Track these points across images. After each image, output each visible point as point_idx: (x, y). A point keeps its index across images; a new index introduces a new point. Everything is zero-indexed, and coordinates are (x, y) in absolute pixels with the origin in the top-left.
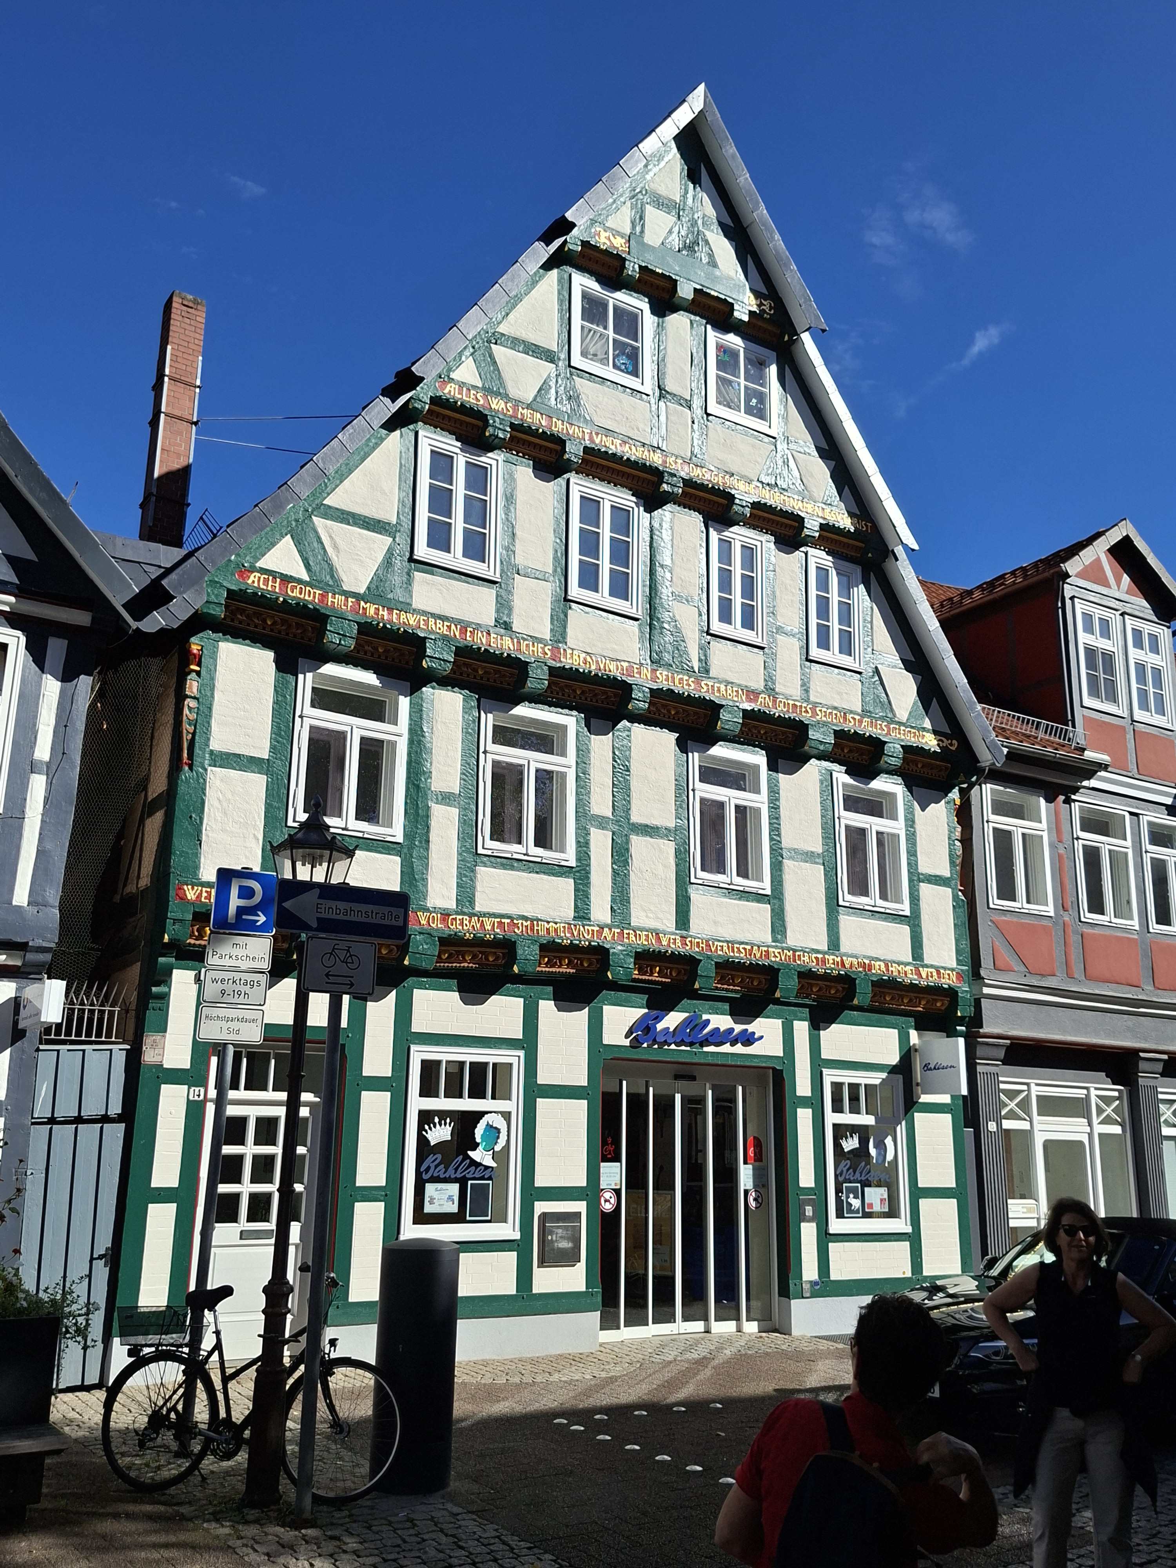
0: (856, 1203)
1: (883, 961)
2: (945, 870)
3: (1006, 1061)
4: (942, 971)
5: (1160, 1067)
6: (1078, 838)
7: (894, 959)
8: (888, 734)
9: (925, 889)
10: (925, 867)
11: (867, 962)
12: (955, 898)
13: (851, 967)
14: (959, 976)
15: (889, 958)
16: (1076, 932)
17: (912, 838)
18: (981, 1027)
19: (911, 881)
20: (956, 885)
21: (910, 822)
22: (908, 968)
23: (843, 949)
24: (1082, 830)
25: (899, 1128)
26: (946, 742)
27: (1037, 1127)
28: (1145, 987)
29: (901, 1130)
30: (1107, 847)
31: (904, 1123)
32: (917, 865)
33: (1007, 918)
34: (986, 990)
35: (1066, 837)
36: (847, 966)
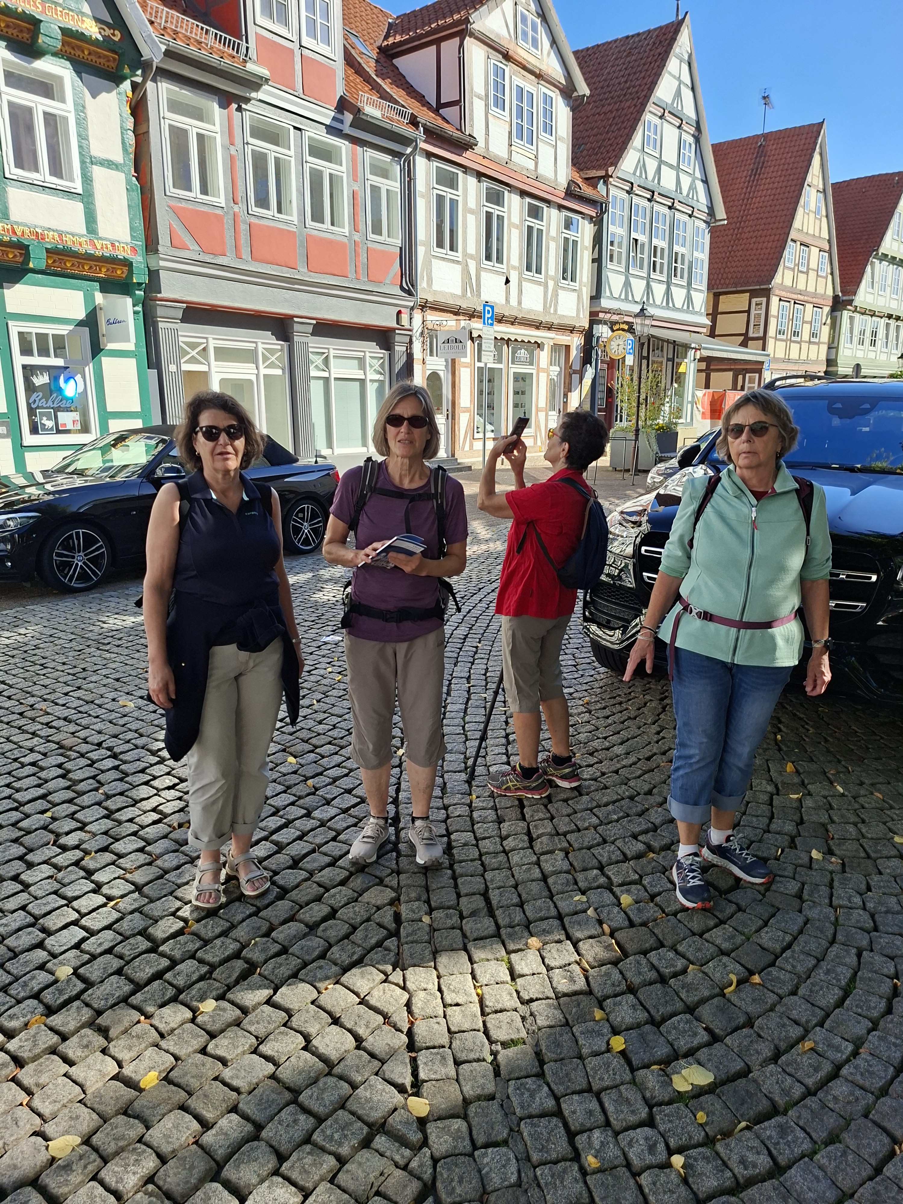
0: (50, 424)
1: (56, 231)
2: (118, 156)
3: (184, 320)
4: (117, 244)
5: (310, 329)
6: (248, 143)
7: (69, 230)
8: (44, 12)
9: (97, 172)
10: (97, 150)
11: (39, 231)
12: (128, 182)
13: (23, 235)
14: (134, 249)
15: (63, 229)
16: (245, 222)
17: (82, 123)
18: (160, 292)
19: (83, 162)
20: (130, 171)
21: (80, 108)
22: (83, 240)
23: (13, 218)
24: (252, 136)
25: (87, 369)
26: (108, 32)
27: (214, 370)
28: (301, 270)
29: (89, 370)
30: (273, 154)
31: (91, 365)
32: (89, 149)
33: (183, 205)
34: (162, 263)
35: (238, 140)
36: (18, 233)
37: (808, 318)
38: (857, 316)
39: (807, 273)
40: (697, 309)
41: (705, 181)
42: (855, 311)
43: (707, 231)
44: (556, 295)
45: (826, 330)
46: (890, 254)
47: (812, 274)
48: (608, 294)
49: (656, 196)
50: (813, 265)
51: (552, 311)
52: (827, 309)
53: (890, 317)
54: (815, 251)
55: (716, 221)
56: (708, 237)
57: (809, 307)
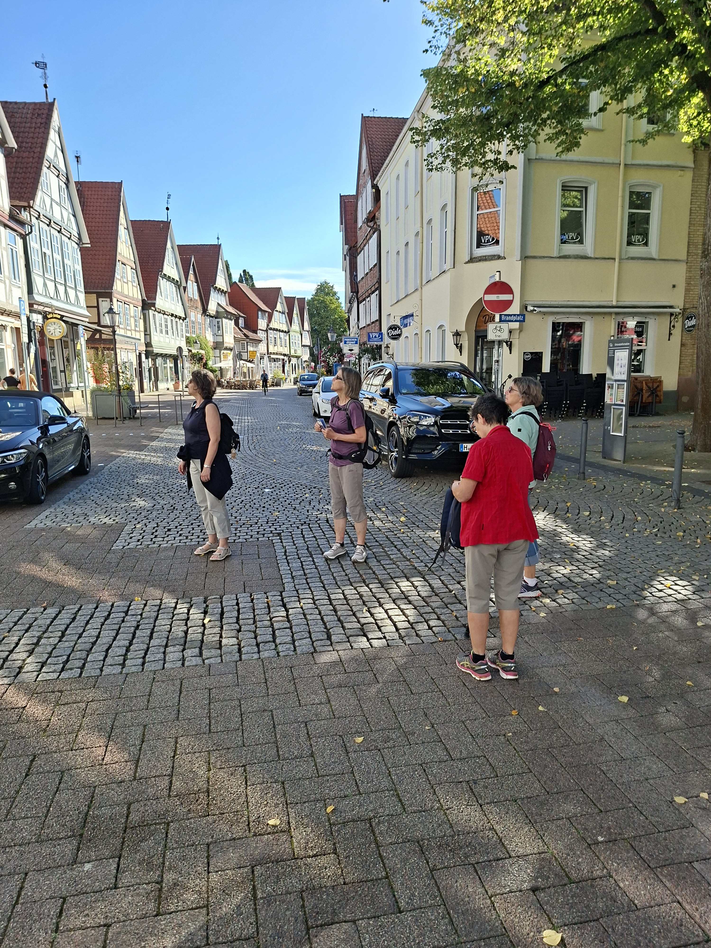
37: (132, 314)
38: (156, 313)
39: (127, 283)
40: (82, 305)
41: (74, 216)
42: (155, 310)
43: (78, 250)
44: (11, 290)
45: (142, 321)
46: (168, 274)
47: (130, 283)
48: (36, 291)
49: (52, 223)
50: (130, 279)
51: (10, 302)
52: (140, 308)
53: (172, 315)
54: (129, 268)
55: (83, 244)
56: (79, 253)
57: (132, 306)
